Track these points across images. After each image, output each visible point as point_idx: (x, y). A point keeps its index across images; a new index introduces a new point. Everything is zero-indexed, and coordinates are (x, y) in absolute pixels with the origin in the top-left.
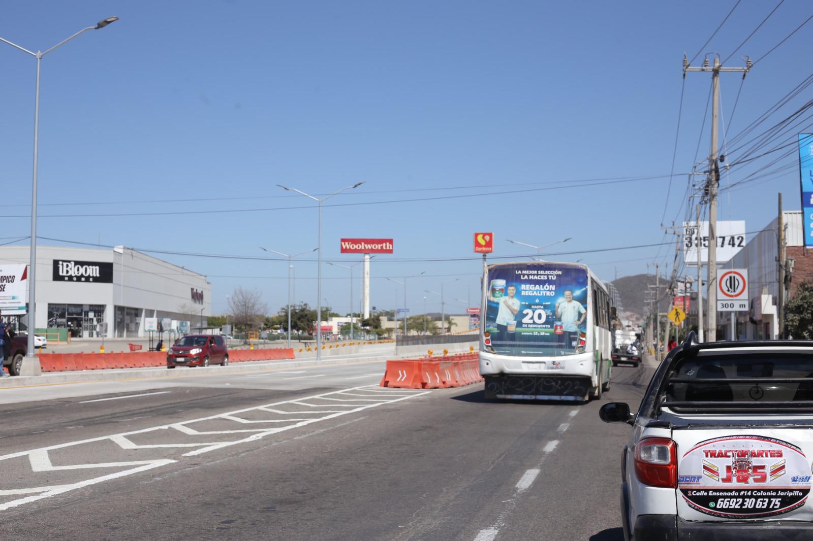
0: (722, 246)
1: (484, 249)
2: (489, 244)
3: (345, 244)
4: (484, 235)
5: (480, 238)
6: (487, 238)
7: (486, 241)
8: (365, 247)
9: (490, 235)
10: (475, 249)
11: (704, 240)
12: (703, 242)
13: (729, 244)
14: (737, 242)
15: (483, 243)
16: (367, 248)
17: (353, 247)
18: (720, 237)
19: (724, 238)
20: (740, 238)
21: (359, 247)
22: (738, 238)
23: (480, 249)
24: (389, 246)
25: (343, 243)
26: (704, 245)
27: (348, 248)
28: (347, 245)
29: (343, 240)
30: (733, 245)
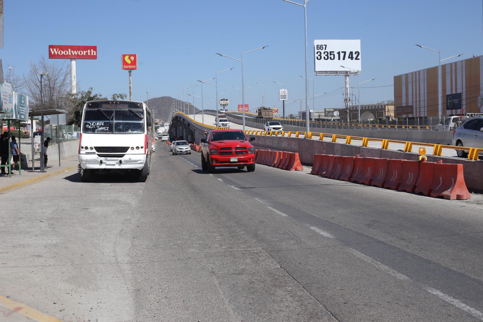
0: (344, 59)
1: (130, 67)
2: (134, 63)
3: (53, 50)
4: (130, 56)
5: (127, 58)
6: (132, 58)
7: (131, 60)
8: (71, 53)
9: (135, 56)
10: (123, 67)
11: (331, 55)
12: (329, 56)
13: (349, 57)
14: (355, 56)
15: (129, 62)
16: (73, 54)
17: (61, 53)
18: (342, 52)
19: (345, 53)
20: (357, 53)
21: (66, 53)
22: (356, 53)
23: (127, 67)
24: (94, 53)
25: (51, 49)
26: (331, 58)
27: (56, 53)
28: (54, 51)
29: (51, 47)
30: (352, 58)
